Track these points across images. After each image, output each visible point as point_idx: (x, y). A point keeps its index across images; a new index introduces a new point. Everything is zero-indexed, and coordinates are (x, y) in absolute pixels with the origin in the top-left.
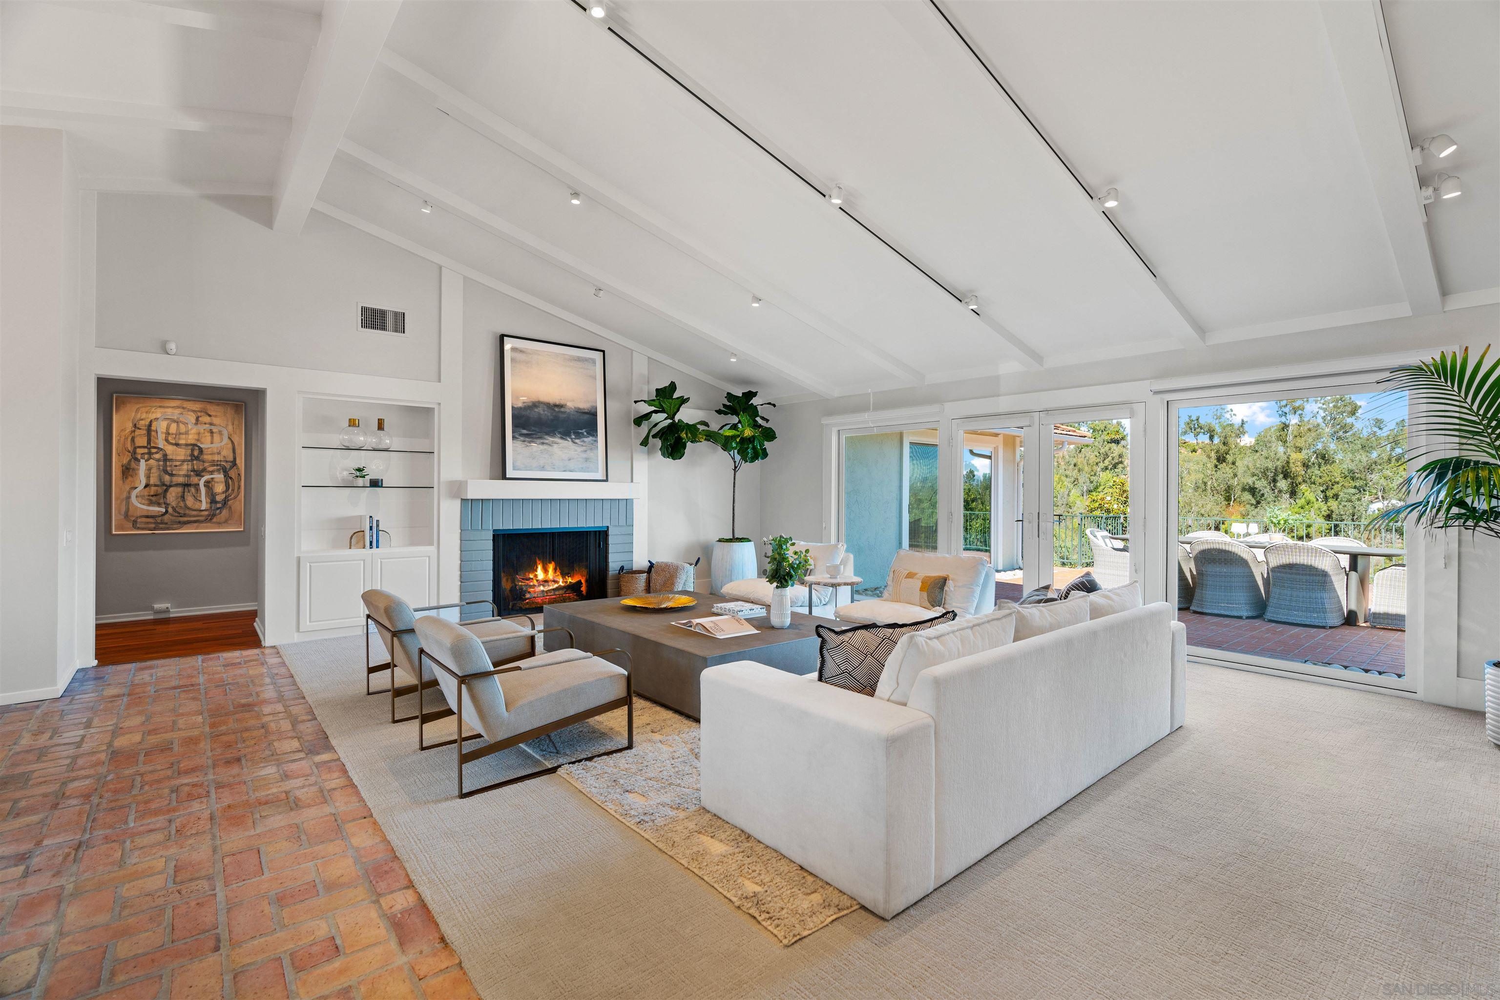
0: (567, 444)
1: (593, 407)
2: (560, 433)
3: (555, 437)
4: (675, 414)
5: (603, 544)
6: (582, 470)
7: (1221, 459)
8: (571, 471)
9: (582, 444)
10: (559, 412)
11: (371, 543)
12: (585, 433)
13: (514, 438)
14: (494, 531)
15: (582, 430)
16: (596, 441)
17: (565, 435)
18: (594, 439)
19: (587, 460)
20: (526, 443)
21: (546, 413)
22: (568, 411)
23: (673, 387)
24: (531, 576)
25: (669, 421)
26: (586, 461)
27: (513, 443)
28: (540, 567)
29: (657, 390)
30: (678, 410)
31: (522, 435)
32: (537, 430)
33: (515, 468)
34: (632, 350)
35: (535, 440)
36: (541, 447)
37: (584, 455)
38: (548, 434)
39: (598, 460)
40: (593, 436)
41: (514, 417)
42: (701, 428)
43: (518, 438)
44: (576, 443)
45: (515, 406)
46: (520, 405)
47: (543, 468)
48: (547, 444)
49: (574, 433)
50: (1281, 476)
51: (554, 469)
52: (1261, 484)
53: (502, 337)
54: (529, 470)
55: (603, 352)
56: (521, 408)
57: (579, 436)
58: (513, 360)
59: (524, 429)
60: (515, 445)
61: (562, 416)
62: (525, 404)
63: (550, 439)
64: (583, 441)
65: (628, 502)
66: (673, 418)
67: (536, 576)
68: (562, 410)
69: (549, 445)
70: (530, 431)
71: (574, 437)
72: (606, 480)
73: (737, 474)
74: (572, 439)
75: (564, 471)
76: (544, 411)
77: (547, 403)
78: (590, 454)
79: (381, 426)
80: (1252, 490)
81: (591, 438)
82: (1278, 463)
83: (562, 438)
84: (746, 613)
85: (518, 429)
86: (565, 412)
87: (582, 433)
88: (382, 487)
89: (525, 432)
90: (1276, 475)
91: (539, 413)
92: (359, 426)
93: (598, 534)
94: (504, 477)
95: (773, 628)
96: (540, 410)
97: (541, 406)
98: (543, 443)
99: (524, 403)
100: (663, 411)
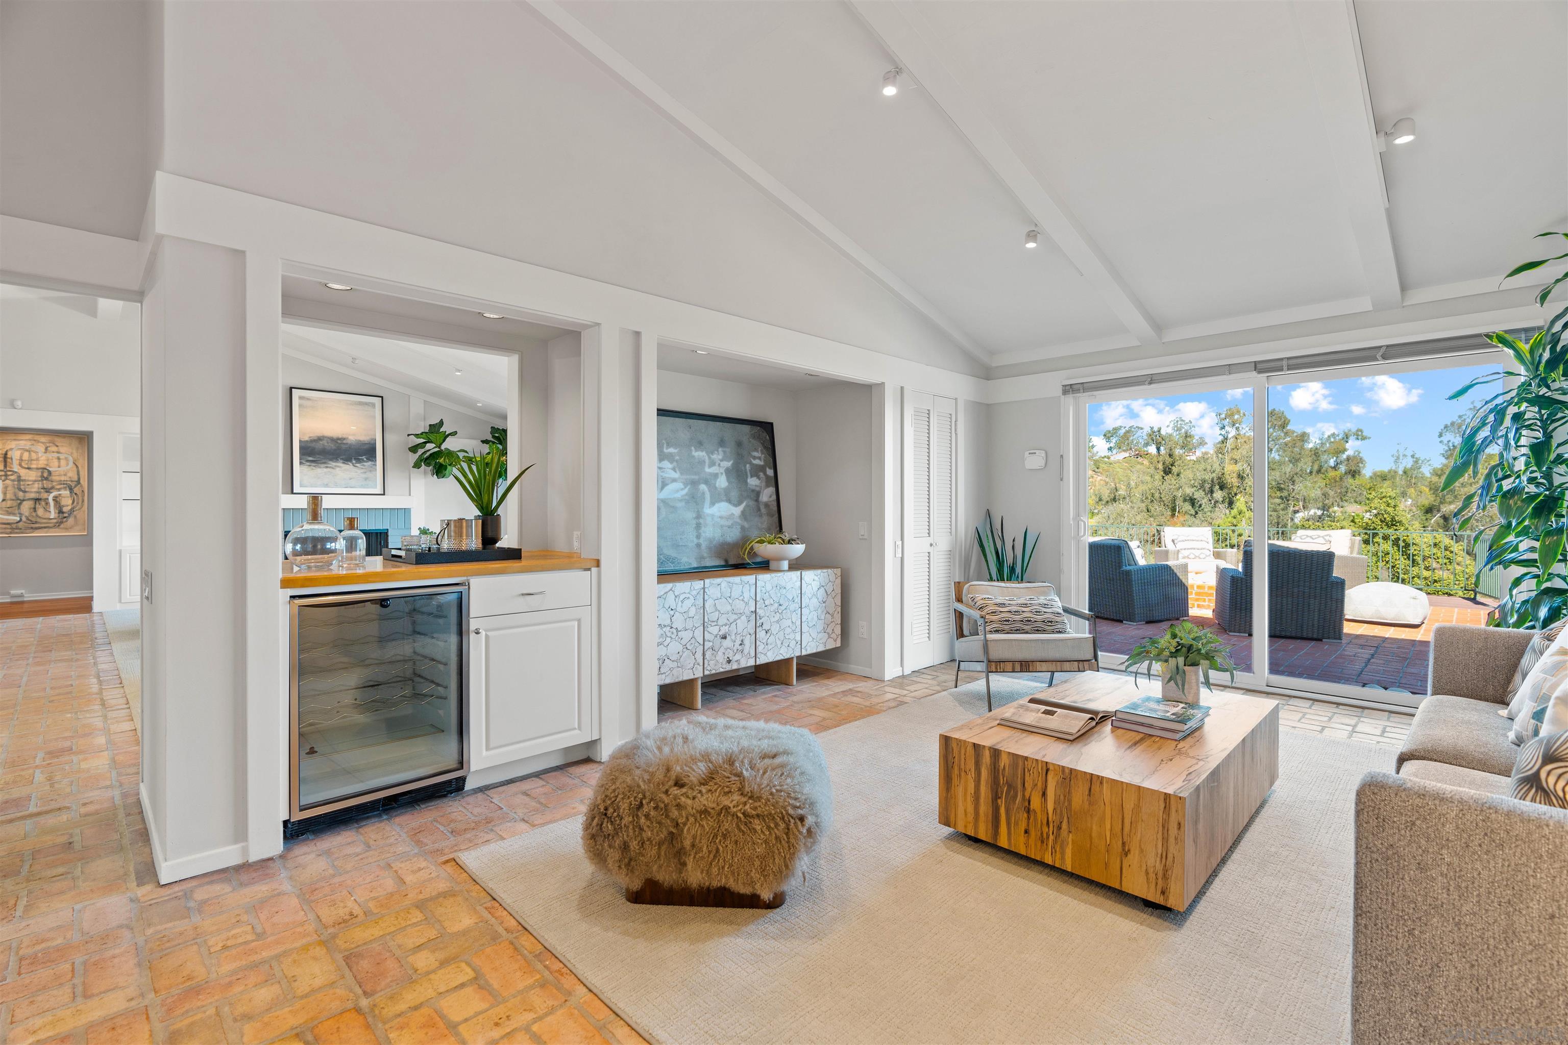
0: (348, 467)
1: (372, 439)
2: (342, 459)
3: (338, 463)
4: (441, 444)
5: (384, 543)
6: (362, 487)
7: (1167, 471)
8: (352, 488)
9: (361, 467)
10: (341, 443)
12: (365, 459)
13: (301, 463)
15: (362, 457)
16: (375, 465)
17: (347, 460)
18: (373, 463)
19: (366, 479)
20: (311, 467)
21: (330, 444)
22: (349, 442)
23: (441, 423)
25: (437, 449)
27: (300, 467)
29: (430, 425)
30: (444, 441)
31: (308, 461)
32: (322, 457)
33: (301, 486)
34: (410, 397)
35: (320, 465)
36: (325, 470)
37: (364, 476)
38: (331, 460)
39: (376, 479)
40: (372, 461)
41: (301, 448)
42: (461, 455)
43: (304, 464)
44: (356, 467)
45: (302, 440)
46: (306, 438)
47: (326, 486)
48: (330, 467)
49: (355, 459)
50: (1217, 487)
51: (336, 485)
52: (1199, 495)
53: (291, 388)
54: (314, 487)
55: (382, 397)
56: (307, 441)
57: (359, 461)
58: (300, 406)
59: (310, 456)
60: (302, 469)
61: (344, 447)
62: (312, 439)
63: (333, 464)
64: (363, 465)
65: (406, 512)
66: (439, 447)
68: (345, 442)
69: (332, 468)
70: (315, 458)
72: (384, 494)
74: (353, 463)
75: (345, 488)
76: (328, 443)
77: (331, 438)
78: (369, 475)
80: (1192, 501)
81: (370, 463)
82: (1214, 475)
83: (344, 463)
85: (304, 457)
86: (347, 444)
87: (363, 459)
89: (311, 459)
90: (1213, 485)
91: (323, 445)
93: (380, 534)
94: (292, 493)
96: (325, 442)
97: (325, 439)
98: (327, 467)
99: (310, 438)
100: (431, 442)
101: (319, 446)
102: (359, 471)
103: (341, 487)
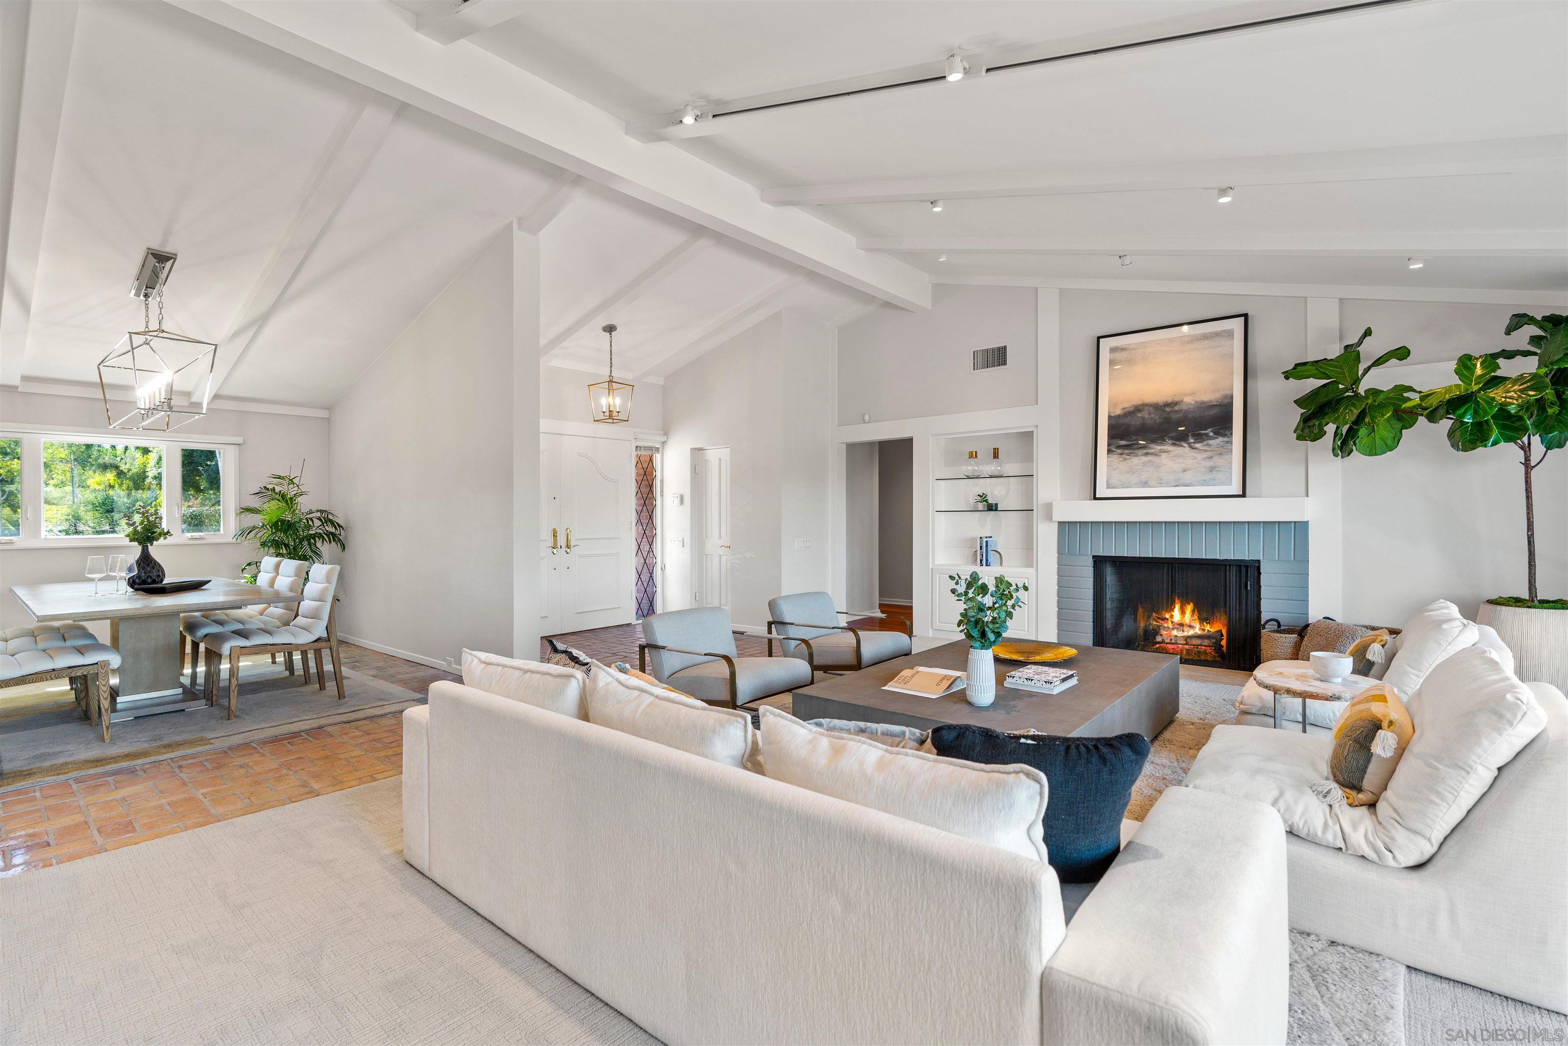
0: (1184, 450)
1: (1225, 397)
2: (1172, 438)
3: (1164, 445)
4: (1360, 381)
6: (1204, 483)
8: (1187, 486)
9: (1205, 448)
10: (1171, 411)
11: (981, 561)
12: (1211, 434)
13: (1109, 451)
14: (1094, 557)
15: (1206, 430)
16: (1231, 442)
17: (1180, 439)
18: (1226, 439)
19: (1212, 469)
20: (1124, 456)
21: (1153, 416)
22: (1184, 407)
24: (1167, 616)
26: (1211, 471)
27: (1108, 457)
28: (1177, 607)
31: (1119, 447)
32: (1140, 438)
33: (1109, 486)
34: (1306, 298)
35: (1136, 451)
36: (1145, 459)
37: (1208, 464)
38: (1154, 441)
39: (1231, 468)
40: (1225, 435)
41: (1111, 427)
43: (1114, 451)
44: (1196, 449)
45: (1113, 415)
46: (1118, 412)
47: (1145, 484)
49: (1193, 436)
51: (1161, 484)
53: (1099, 338)
54: (1127, 487)
55: (1246, 315)
56: (1119, 416)
57: (1200, 438)
58: (1112, 363)
59: (1122, 439)
60: (1110, 459)
61: (1175, 416)
62: (1125, 410)
63: (1157, 448)
64: (1208, 445)
65: (1301, 528)
66: (1355, 389)
67: (1172, 616)
68: (1176, 408)
69: (1156, 455)
70: (1130, 441)
71: (1192, 441)
72: (1243, 495)
74: (1189, 444)
75: (1176, 486)
76: (1150, 414)
77: (1155, 404)
78: (1218, 461)
79: (996, 454)
81: (1220, 439)
83: (1174, 444)
85: (1114, 441)
86: (1180, 411)
87: (1207, 435)
88: (996, 510)
89: (1123, 443)
91: (1143, 418)
92: (976, 457)
93: (1243, 569)
94: (1095, 498)
96: (1144, 414)
97: (1146, 408)
98: (1147, 454)
99: (1123, 409)
101: (1136, 421)
102: (1200, 456)
103: (1168, 485)
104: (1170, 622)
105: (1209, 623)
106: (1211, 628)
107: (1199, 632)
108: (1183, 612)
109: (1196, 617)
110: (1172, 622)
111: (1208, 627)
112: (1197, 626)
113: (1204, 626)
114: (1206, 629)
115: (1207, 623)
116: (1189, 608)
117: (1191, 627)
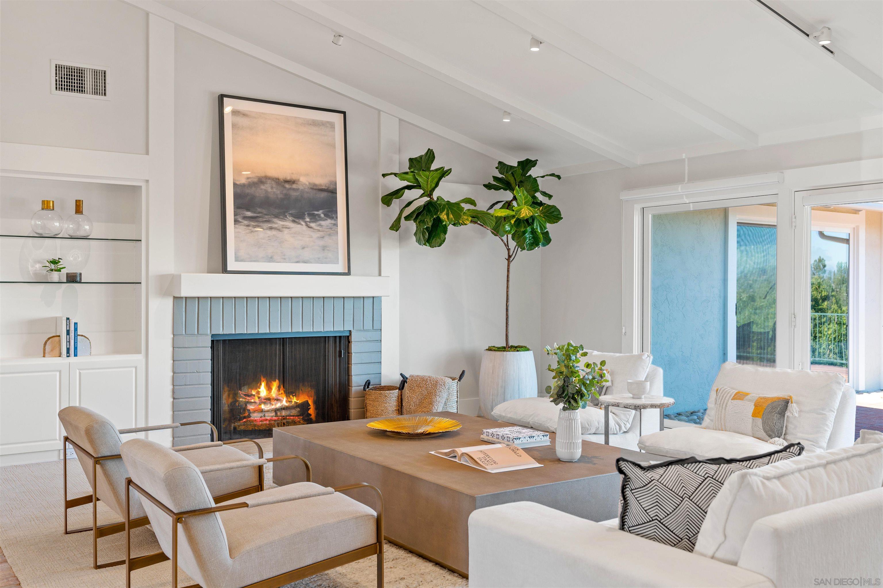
0: (300, 228)
1: (331, 183)
2: (292, 215)
3: (286, 221)
4: (433, 189)
5: (345, 353)
6: (319, 261)
8: (305, 263)
9: (318, 228)
10: (290, 189)
11: (68, 350)
12: (322, 216)
13: (236, 221)
14: (213, 336)
15: (318, 211)
16: (336, 225)
17: (298, 217)
18: (333, 222)
19: (324, 248)
20: (250, 228)
21: (275, 190)
22: (301, 187)
23: (430, 155)
24: (254, 393)
25: (426, 199)
26: (324, 250)
27: (235, 228)
28: (263, 384)
29: (411, 160)
30: (437, 185)
31: (245, 218)
32: (264, 211)
34: (379, 111)
35: (261, 224)
36: (269, 233)
37: (321, 243)
38: (277, 216)
39: (338, 249)
40: (332, 218)
41: (237, 196)
42: (466, 207)
43: (241, 222)
44: (311, 228)
45: (238, 183)
46: (243, 181)
47: (271, 259)
48: (276, 229)
49: (310, 215)
51: (284, 259)
53: (222, 97)
54: (255, 261)
55: (344, 113)
56: (244, 185)
57: (314, 218)
59: (248, 210)
60: (237, 230)
61: (294, 194)
62: (250, 180)
63: (279, 223)
64: (320, 225)
65: (375, 301)
66: (430, 195)
67: (258, 393)
68: (294, 186)
69: (279, 230)
70: (255, 212)
71: (308, 220)
72: (348, 273)
73: (512, 265)
74: (306, 222)
75: (297, 262)
76: (272, 188)
77: (276, 179)
79: (79, 209)
81: (329, 221)
83: (294, 221)
84: (525, 441)
86: (297, 190)
87: (319, 215)
88: (80, 282)
89: (249, 214)
91: (266, 191)
92: (53, 209)
93: (338, 340)
94: (225, 270)
95: (559, 460)
96: (267, 187)
97: (269, 181)
98: (271, 228)
99: (248, 178)
100: (418, 186)
101: (260, 192)
102: (316, 235)
103: (290, 261)
104: (256, 398)
105: (295, 395)
106: (298, 400)
107: (287, 404)
108: (269, 388)
109: (282, 391)
110: (259, 398)
111: (294, 400)
112: (285, 399)
113: (290, 398)
114: (293, 401)
115: (293, 396)
116: (275, 385)
117: (278, 400)
